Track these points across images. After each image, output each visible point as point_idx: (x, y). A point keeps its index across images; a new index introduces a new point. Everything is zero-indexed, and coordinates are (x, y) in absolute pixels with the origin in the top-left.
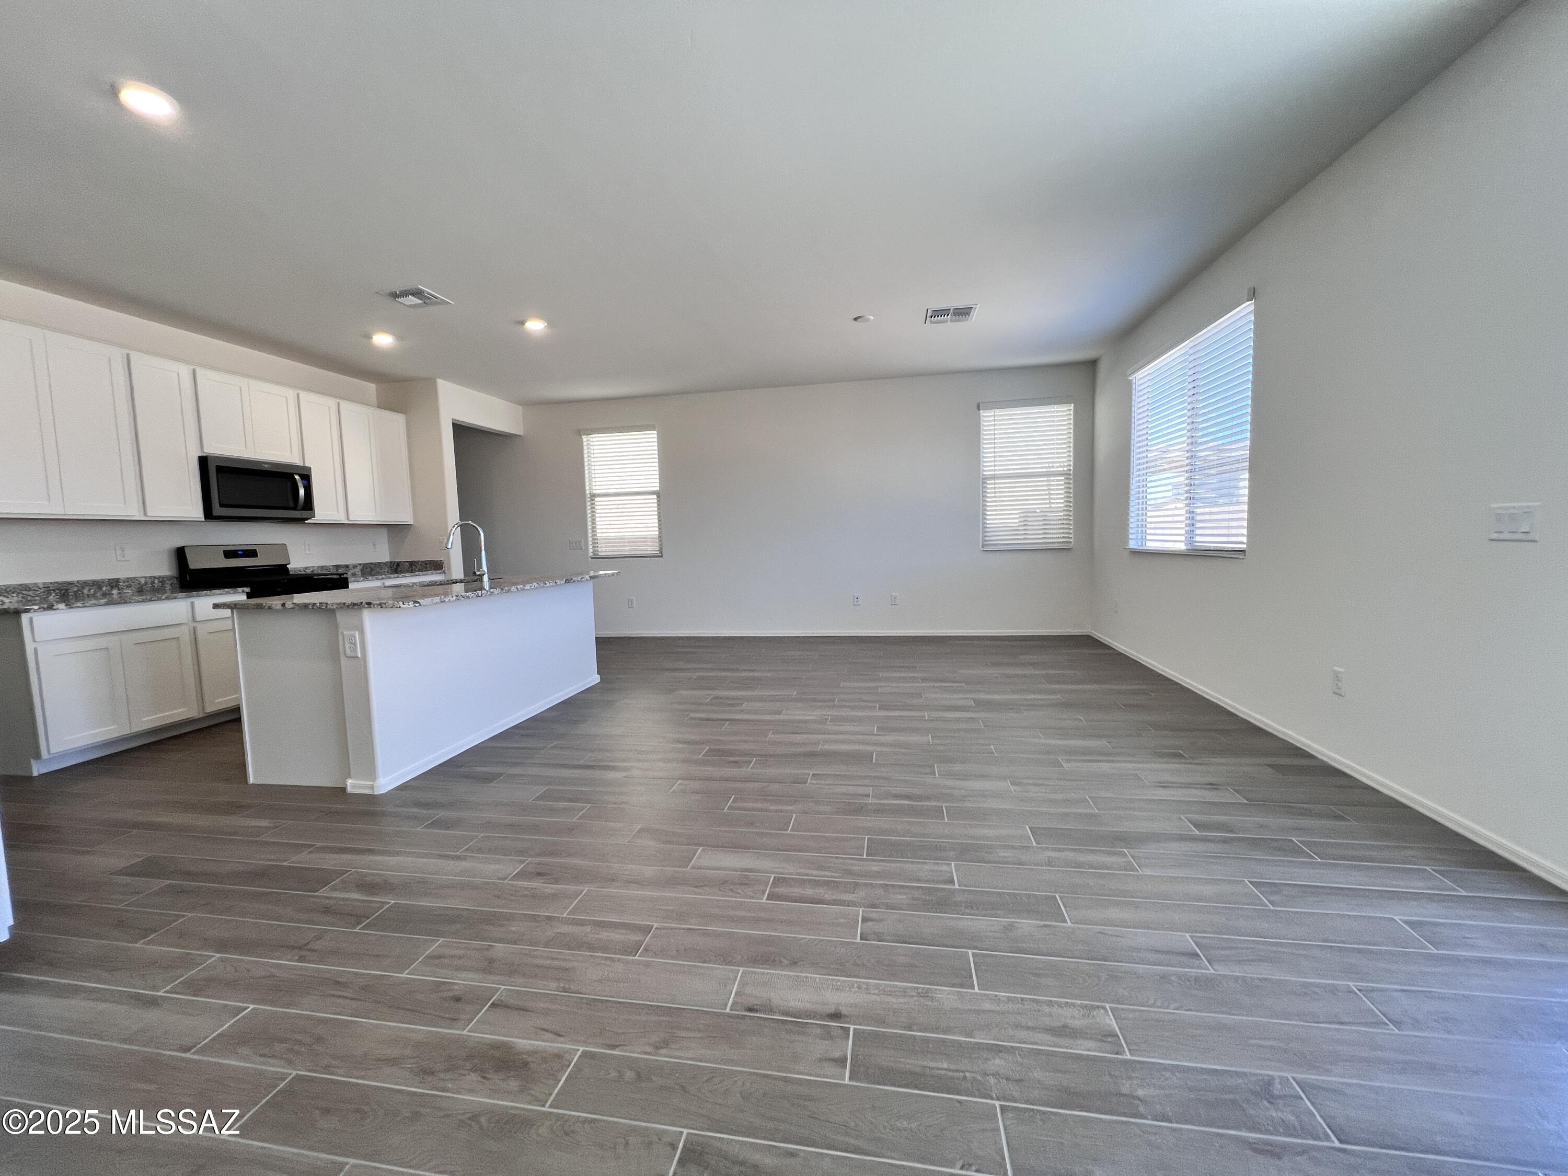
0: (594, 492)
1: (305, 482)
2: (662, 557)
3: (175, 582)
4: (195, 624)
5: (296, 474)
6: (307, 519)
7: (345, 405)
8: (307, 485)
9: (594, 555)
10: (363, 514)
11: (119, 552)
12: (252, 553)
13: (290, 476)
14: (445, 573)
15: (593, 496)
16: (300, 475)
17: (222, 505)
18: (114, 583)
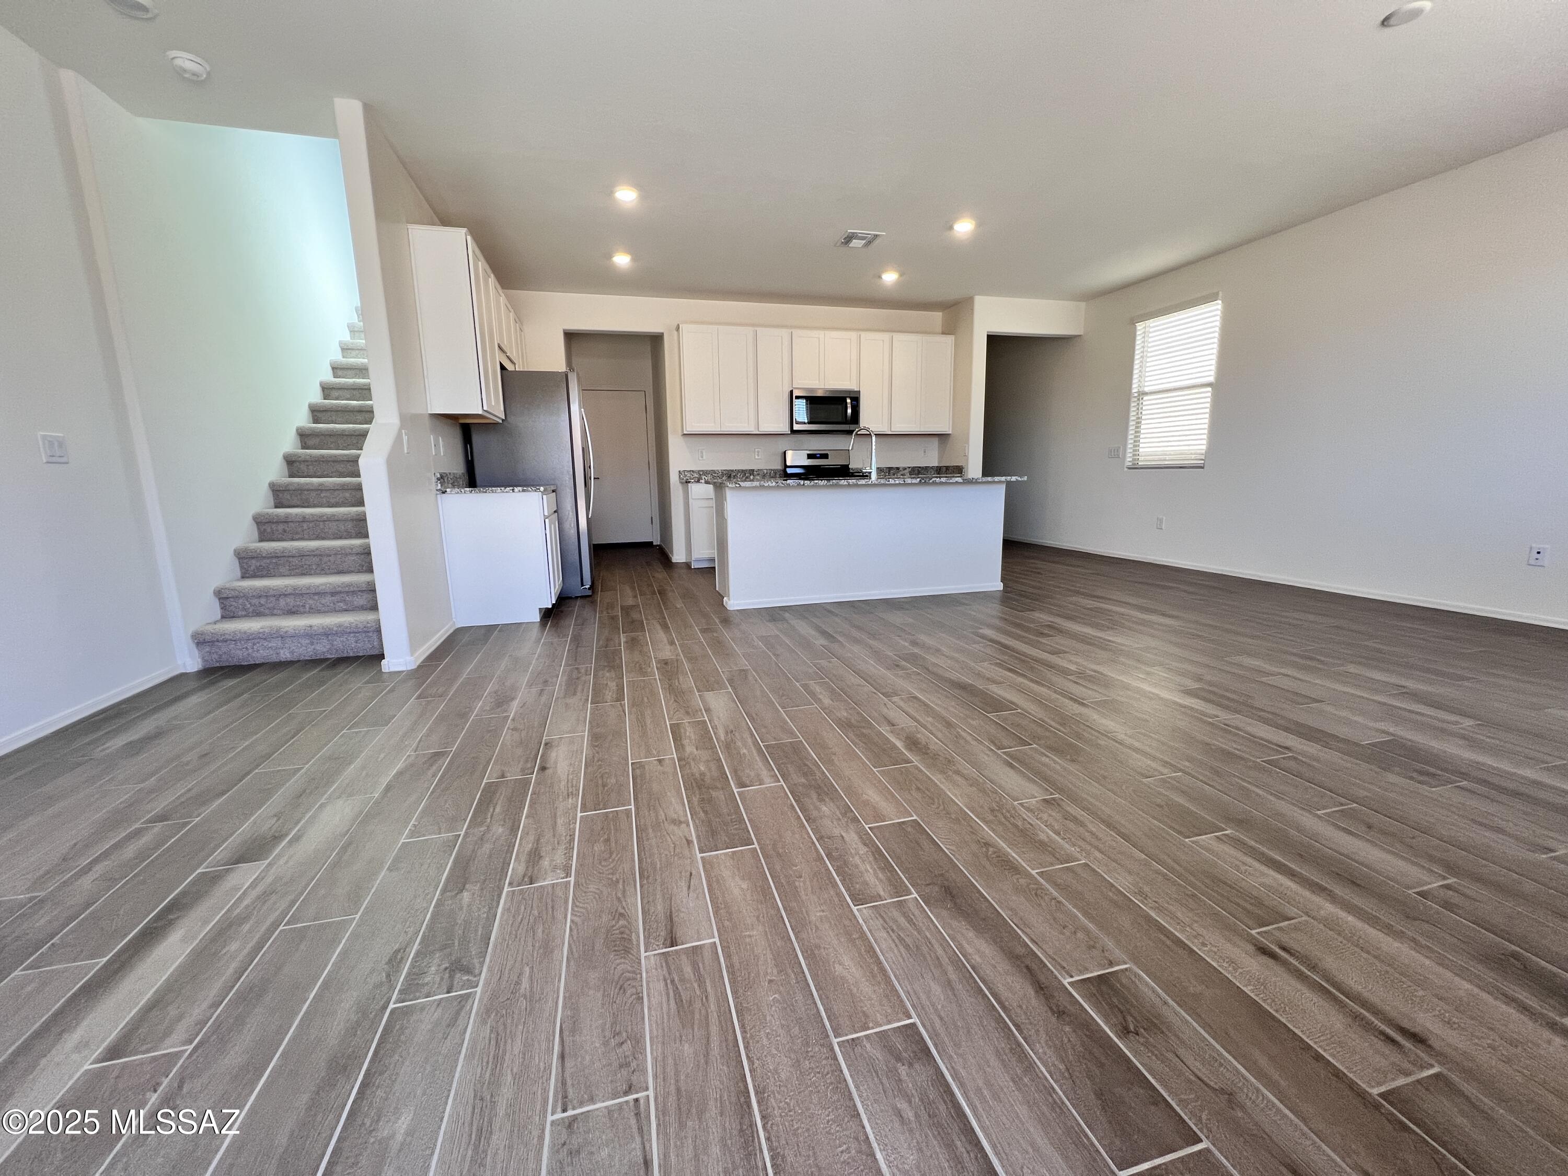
0: (1141, 390)
1: (854, 403)
2: (1202, 468)
6: (856, 431)
7: (897, 337)
9: (1132, 465)
11: (755, 453)
12: (825, 456)
13: (844, 399)
15: (1140, 395)
16: (849, 397)
17: (797, 423)
18: (752, 472)
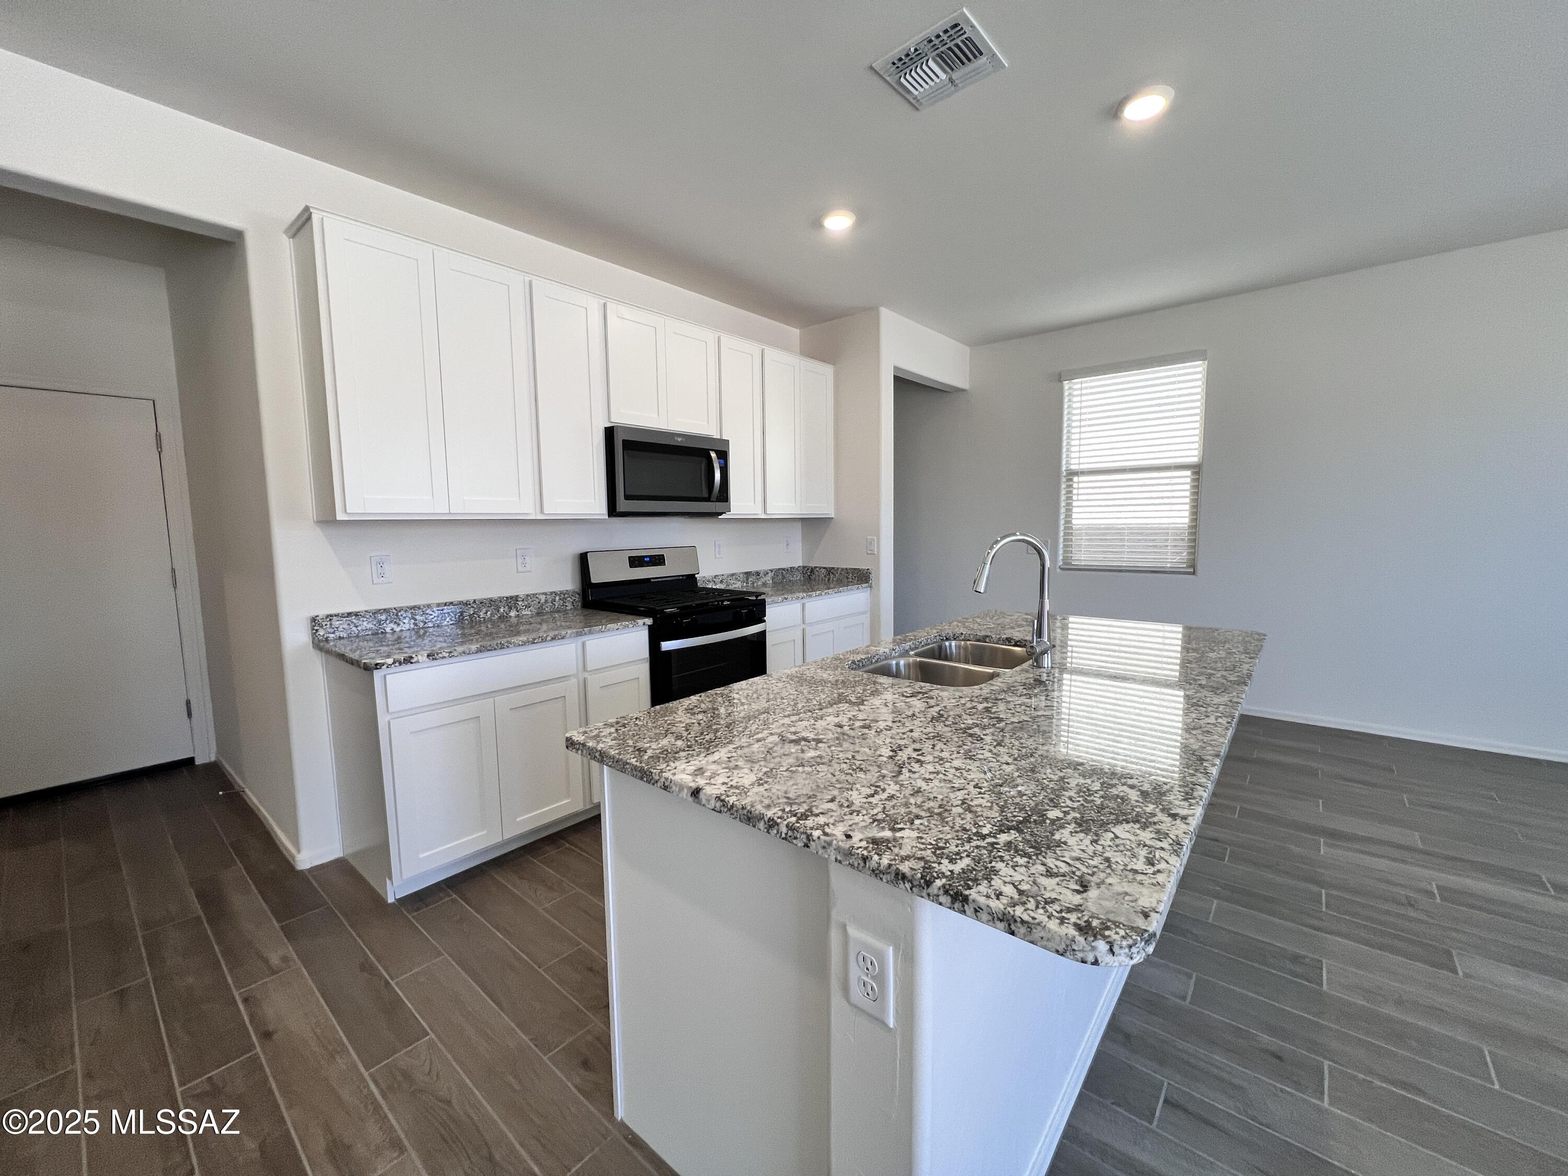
0: (1073, 467)
1: (722, 461)
2: (1194, 573)
3: (577, 599)
4: (586, 675)
5: (712, 450)
6: (721, 514)
7: (770, 353)
8: (723, 465)
9: (1065, 563)
10: (781, 507)
11: (520, 561)
12: (658, 560)
13: (705, 453)
14: (871, 587)
15: (1072, 474)
16: (717, 452)
17: (627, 497)
18: (513, 602)
